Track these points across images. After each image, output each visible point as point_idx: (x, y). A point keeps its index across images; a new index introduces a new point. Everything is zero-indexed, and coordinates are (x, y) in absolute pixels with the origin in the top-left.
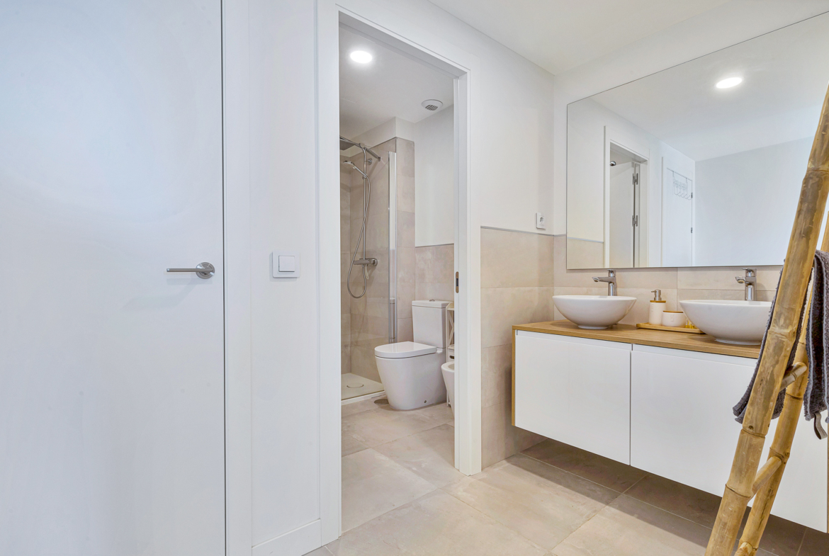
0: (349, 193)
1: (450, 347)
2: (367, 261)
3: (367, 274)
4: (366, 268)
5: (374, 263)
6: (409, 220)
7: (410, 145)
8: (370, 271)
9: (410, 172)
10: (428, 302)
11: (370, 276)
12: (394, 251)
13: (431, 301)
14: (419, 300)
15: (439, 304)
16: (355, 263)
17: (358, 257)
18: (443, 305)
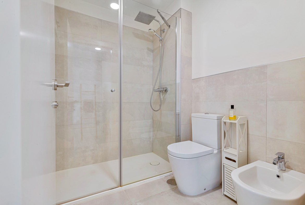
0: (152, 53)
1: (225, 150)
2: (162, 89)
3: (162, 97)
4: (161, 93)
5: (166, 90)
6: (188, 62)
7: (189, 14)
8: (163, 95)
9: (189, 31)
10: (204, 114)
11: (163, 98)
12: (179, 83)
13: (206, 114)
14: (195, 113)
15: (215, 116)
16: (154, 90)
17: (156, 88)
18: (218, 117)
